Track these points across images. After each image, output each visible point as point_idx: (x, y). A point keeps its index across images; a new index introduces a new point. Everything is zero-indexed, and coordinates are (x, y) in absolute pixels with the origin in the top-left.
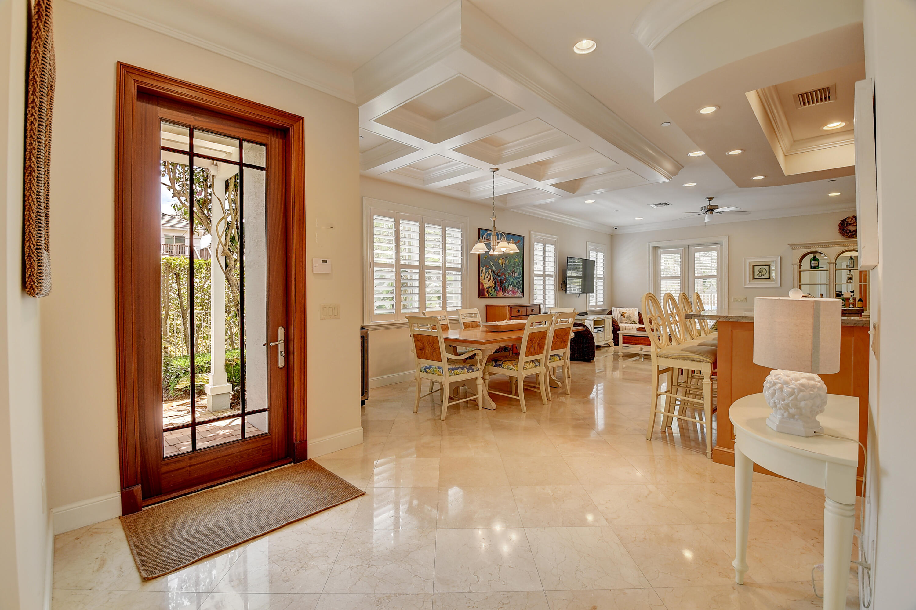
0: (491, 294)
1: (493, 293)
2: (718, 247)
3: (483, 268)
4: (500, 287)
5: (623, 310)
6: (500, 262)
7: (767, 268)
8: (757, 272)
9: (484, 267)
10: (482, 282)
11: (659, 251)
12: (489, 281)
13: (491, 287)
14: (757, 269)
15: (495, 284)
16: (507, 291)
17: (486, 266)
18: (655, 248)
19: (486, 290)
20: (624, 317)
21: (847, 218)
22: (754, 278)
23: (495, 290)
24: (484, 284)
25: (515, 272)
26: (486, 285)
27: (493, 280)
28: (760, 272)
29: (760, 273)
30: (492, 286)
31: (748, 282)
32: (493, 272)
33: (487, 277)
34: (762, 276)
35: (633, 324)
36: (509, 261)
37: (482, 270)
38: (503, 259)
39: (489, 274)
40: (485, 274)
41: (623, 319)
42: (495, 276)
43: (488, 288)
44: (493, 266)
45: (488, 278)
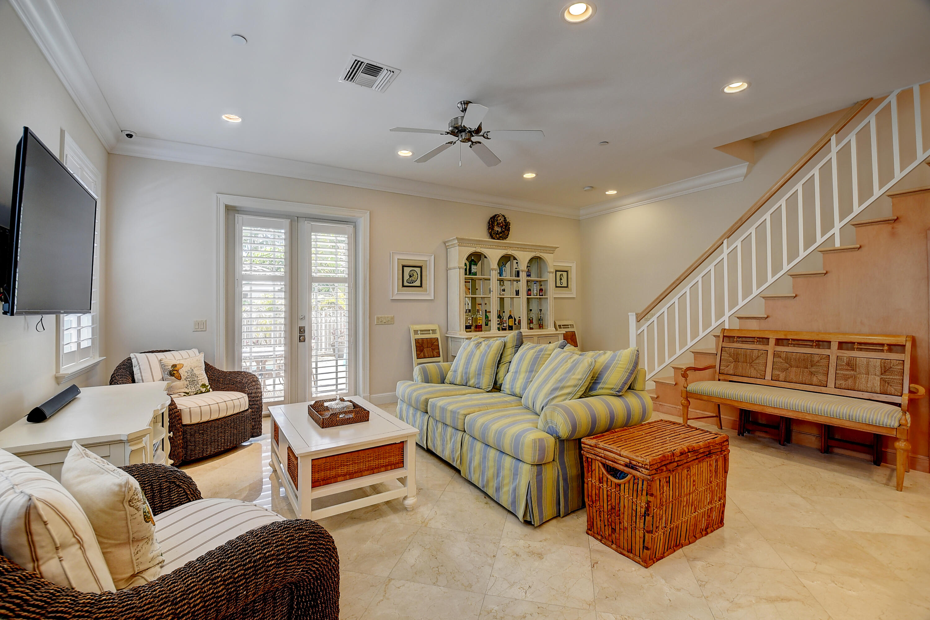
2: (350, 228)
5: (170, 359)
7: (418, 270)
8: (406, 277)
11: (239, 218)
14: (407, 270)
18: (230, 210)
20: (179, 378)
21: (496, 215)
22: (403, 286)
28: (410, 276)
29: (411, 278)
31: (396, 292)
34: (412, 283)
35: (202, 393)
41: (178, 383)
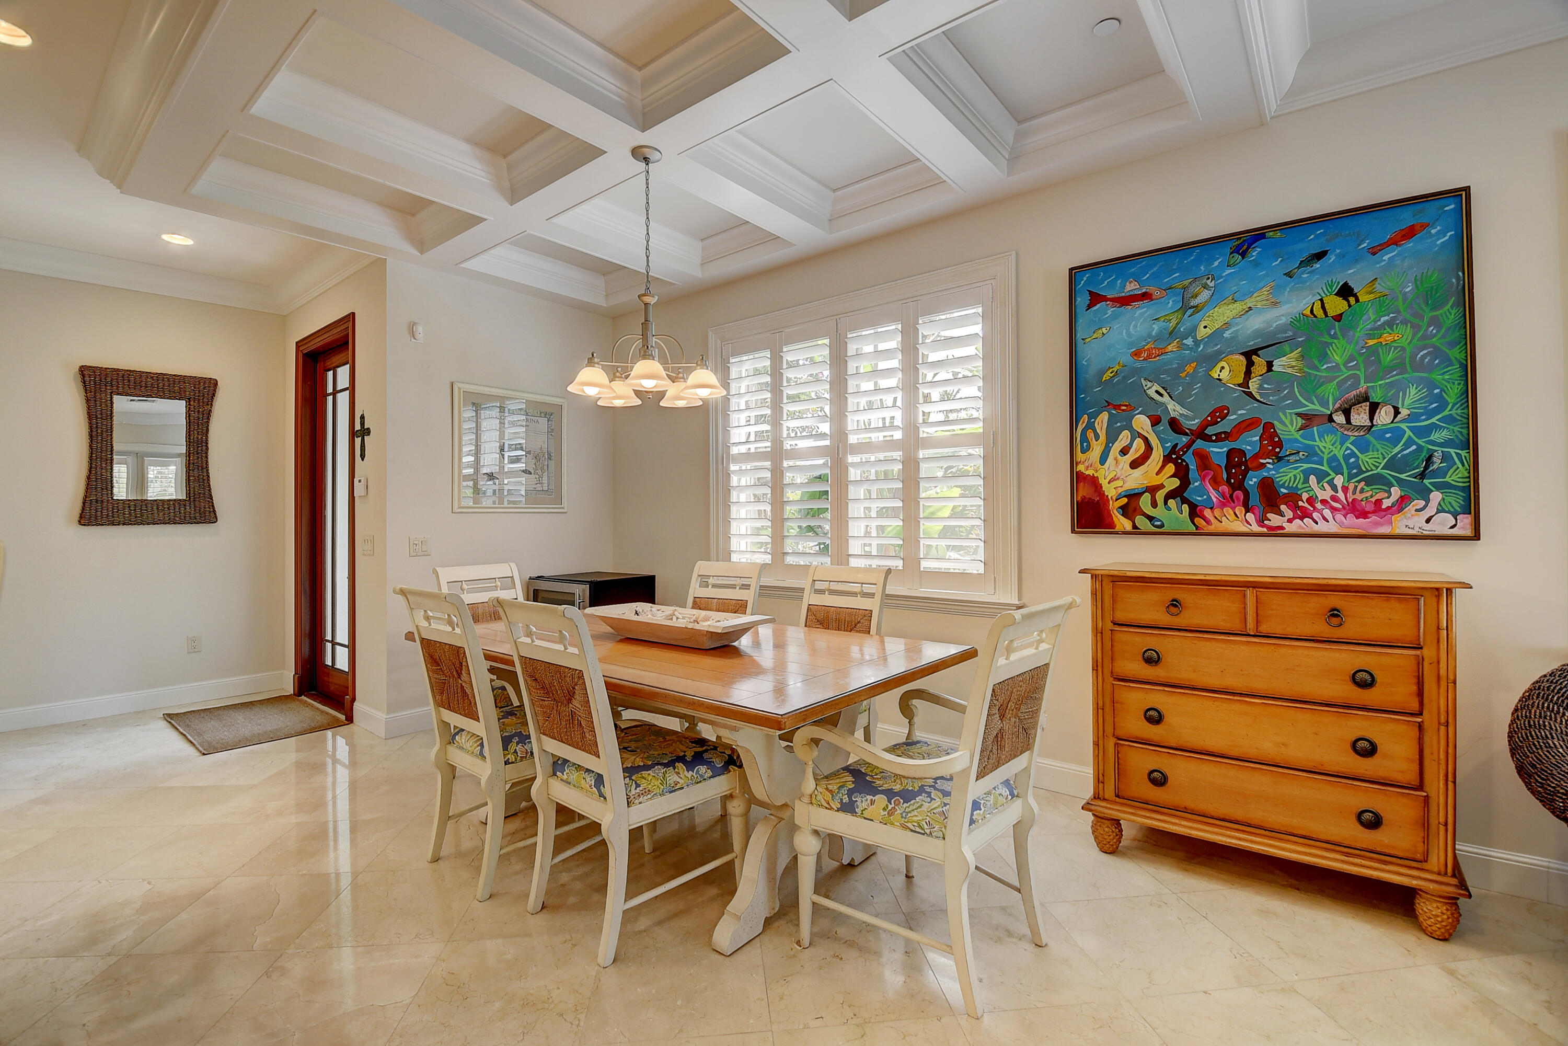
0: (1151, 519)
1: (1176, 514)
3: (1095, 416)
4: (1225, 488)
6: (1224, 375)
9: (1104, 417)
10: (1090, 472)
12: (1135, 465)
13: (1153, 490)
15: (1182, 473)
16: (1294, 507)
17: (1117, 407)
19: (1114, 507)
23: (1185, 501)
24: (1104, 482)
25: (1374, 408)
26: (1119, 483)
27: (1167, 459)
30: (1161, 486)
32: (1163, 426)
33: (1124, 451)
36: (1302, 357)
37: (1090, 426)
38: (1249, 355)
39: (1136, 435)
40: (1112, 437)
42: (1185, 439)
43: (1133, 496)
44: (1166, 399)
45: (1133, 455)
